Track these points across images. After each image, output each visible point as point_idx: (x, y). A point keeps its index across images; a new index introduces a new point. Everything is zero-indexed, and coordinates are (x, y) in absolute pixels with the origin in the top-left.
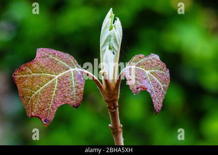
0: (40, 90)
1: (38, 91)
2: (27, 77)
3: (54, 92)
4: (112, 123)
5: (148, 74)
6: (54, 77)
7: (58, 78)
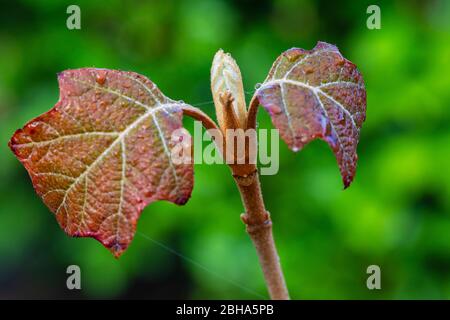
0: (86, 172)
1: (82, 176)
2: (48, 146)
3: (123, 173)
4: (246, 210)
5: (319, 94)
6: (116, 138)
7: (126, 139)
